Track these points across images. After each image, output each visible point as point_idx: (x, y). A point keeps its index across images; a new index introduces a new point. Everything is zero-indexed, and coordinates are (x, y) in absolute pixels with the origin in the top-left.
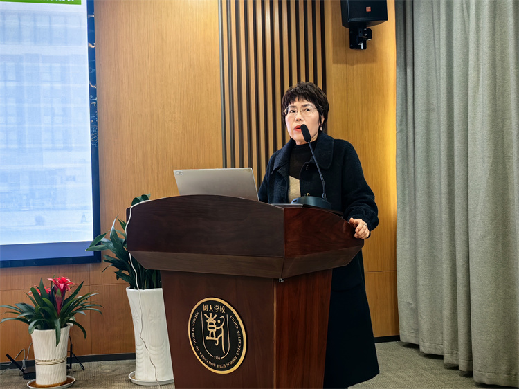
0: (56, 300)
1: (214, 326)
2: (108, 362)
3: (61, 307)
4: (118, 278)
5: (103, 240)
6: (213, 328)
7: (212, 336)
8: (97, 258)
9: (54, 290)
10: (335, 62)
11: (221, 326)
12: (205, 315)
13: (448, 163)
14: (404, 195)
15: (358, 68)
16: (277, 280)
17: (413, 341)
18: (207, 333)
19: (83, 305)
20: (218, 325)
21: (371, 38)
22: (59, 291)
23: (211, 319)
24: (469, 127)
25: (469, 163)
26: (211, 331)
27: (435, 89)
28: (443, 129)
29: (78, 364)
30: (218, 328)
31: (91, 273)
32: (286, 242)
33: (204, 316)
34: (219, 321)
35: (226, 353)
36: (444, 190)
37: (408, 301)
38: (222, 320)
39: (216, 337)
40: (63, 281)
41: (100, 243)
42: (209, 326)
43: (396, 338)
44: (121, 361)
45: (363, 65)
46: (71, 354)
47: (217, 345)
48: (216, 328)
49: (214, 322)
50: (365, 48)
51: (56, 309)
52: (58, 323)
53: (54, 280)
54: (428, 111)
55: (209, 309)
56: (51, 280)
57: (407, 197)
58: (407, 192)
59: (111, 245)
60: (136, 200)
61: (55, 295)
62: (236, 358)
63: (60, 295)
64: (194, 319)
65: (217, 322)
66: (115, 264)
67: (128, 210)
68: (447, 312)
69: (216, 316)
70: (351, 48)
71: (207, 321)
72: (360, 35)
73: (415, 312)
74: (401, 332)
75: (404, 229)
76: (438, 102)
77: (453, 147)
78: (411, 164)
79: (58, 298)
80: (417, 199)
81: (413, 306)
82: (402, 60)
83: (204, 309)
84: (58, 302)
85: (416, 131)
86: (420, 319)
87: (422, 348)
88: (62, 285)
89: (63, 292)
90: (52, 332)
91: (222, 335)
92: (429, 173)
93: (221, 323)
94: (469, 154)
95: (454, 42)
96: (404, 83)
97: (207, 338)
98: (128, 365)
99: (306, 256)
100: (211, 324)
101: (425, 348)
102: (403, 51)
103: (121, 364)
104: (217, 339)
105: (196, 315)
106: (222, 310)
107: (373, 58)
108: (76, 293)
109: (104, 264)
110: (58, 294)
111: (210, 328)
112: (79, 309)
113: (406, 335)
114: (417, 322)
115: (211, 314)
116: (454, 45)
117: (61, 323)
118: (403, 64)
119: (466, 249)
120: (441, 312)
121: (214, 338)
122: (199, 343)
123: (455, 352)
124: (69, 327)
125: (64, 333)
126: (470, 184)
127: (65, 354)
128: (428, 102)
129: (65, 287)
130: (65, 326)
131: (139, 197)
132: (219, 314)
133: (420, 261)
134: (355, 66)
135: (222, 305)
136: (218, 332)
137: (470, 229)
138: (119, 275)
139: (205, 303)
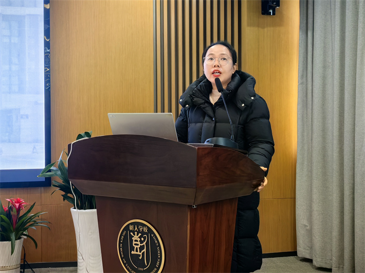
0: (13, 217)
1: (139, 243)
2: (55, 268)
3: (16, 223)
4: (64, 200)
5: (52, 168)
6: (138, 245)
7: (137, 251)
8: (47, 183)
9: (11, 208)
10: (249, 25)
11: (144, 243)
12: (132, 233)
13: (339, 111)
14: (303, 136)
15: (268, 31)
16: (190, 206)
17: (308, 257)
18: (132, 249)
19: (35, 221)
20: (141, 242)
21: (279, 6)
22: (14, 210)
23: (136, 237)
24: (357, 82)
25: (356, 111)
26: (136, 247)
27: (331, 50)
28: (336, 83)
29: (30, 269)
30: (142, 245)
31: (43, 195)
32: (198, 175)
33: (130, 235)
34: (142, 239)
35: (148, 265)
36: (336, 133)
37: (304, 223)
38: (145, 238)
39: (140, 252)
40: (18, 202)
41: (50, 171)
42: (134, 242)
43: (294, 253)
44: (66, 268)
45: (272, 28)
46: (25, 261)
47: (140, 258)
48: (140, 245)
49: (139, 239)
50: (274, 14)
51: (12, 224)
52: (13, 237)
53: (11, 200)
54: (325, 67)
55: (134, 229)
56: (9, 200)
57: (305, 137)
58: (305, 134)
59: (59, 173)
60: (80, 136)
61: (12, 213)
62: (155, 269)
63: (16, 213)
64: (122, 237)
65: (141, 239)
66: (62, 188)
67: (69, 146)
68: (335, 233)
69: (140, 234)
70: (263, 14)
71: (133, 238)
72: (270, 4)
73: (310, 232)
74: (298, 249)
75: (302, 164)
76: (333, 61)
77: (344, 98)
78: (309, 111)
79: (14, 215)
80: (314, 139)
81: (308, 228)
82: (305, 25)
83: (131, 229)
84: (14, 218)
85: (314, 84)
86: (314, 238)
87: (314, 263)
88: (17, 205)
89: (18, 210)
90: (8, 243)
91: (145, 250)
92: (324, 118)
93: (144, 241)
94: (356, 104)
95: (347, 11)
96: (305, 44)
97: (133, 252)
98: (72, 271)
99: (215, 187)
100: (136, 241)
101: (317, 262)
102: (305, 18)
103: (66, 271)
104: (141, 254)
105: (124, 234)
106: (146, 230)
107: (281, 23)
108: (29, 211)
109: (53, 188)
110: (14, 212)
111: (135, 244)
112: (31, 225)
113: (302, 251)
114: (311, 241)
115: (136, 233)
116: (347, 14)
117: (16, 236)
118: (305, 28)
119: (352, 182)
120: (331, 232)
121: (138, 253)
122: (125, 256)
123: (341, 266)
124: (22, 239)
125: (18, 244)
126: (357, 129)
127: (19, 262)
128: (325, 61)
129: (20, 207)
130: (20, 238)
131: (83, 134)
132: (143, 233)
133: (315, 190)
134: (266, 29)
135: (145, 225)
136: (142, 248)
137: (356, 165)
138: (65, 197)
139: (131, 224)
